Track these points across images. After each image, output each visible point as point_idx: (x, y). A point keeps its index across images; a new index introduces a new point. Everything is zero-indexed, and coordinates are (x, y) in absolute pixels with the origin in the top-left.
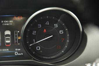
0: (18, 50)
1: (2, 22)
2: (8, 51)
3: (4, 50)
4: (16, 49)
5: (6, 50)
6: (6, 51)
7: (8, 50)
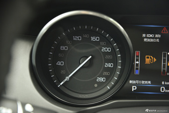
0: (166, 83)
1: (144, 35)
2: (149, 84)
3: (143, 82)
4: (163, 83)
5: (146, 82)
6: (146, 84)
7: (149, 82)
